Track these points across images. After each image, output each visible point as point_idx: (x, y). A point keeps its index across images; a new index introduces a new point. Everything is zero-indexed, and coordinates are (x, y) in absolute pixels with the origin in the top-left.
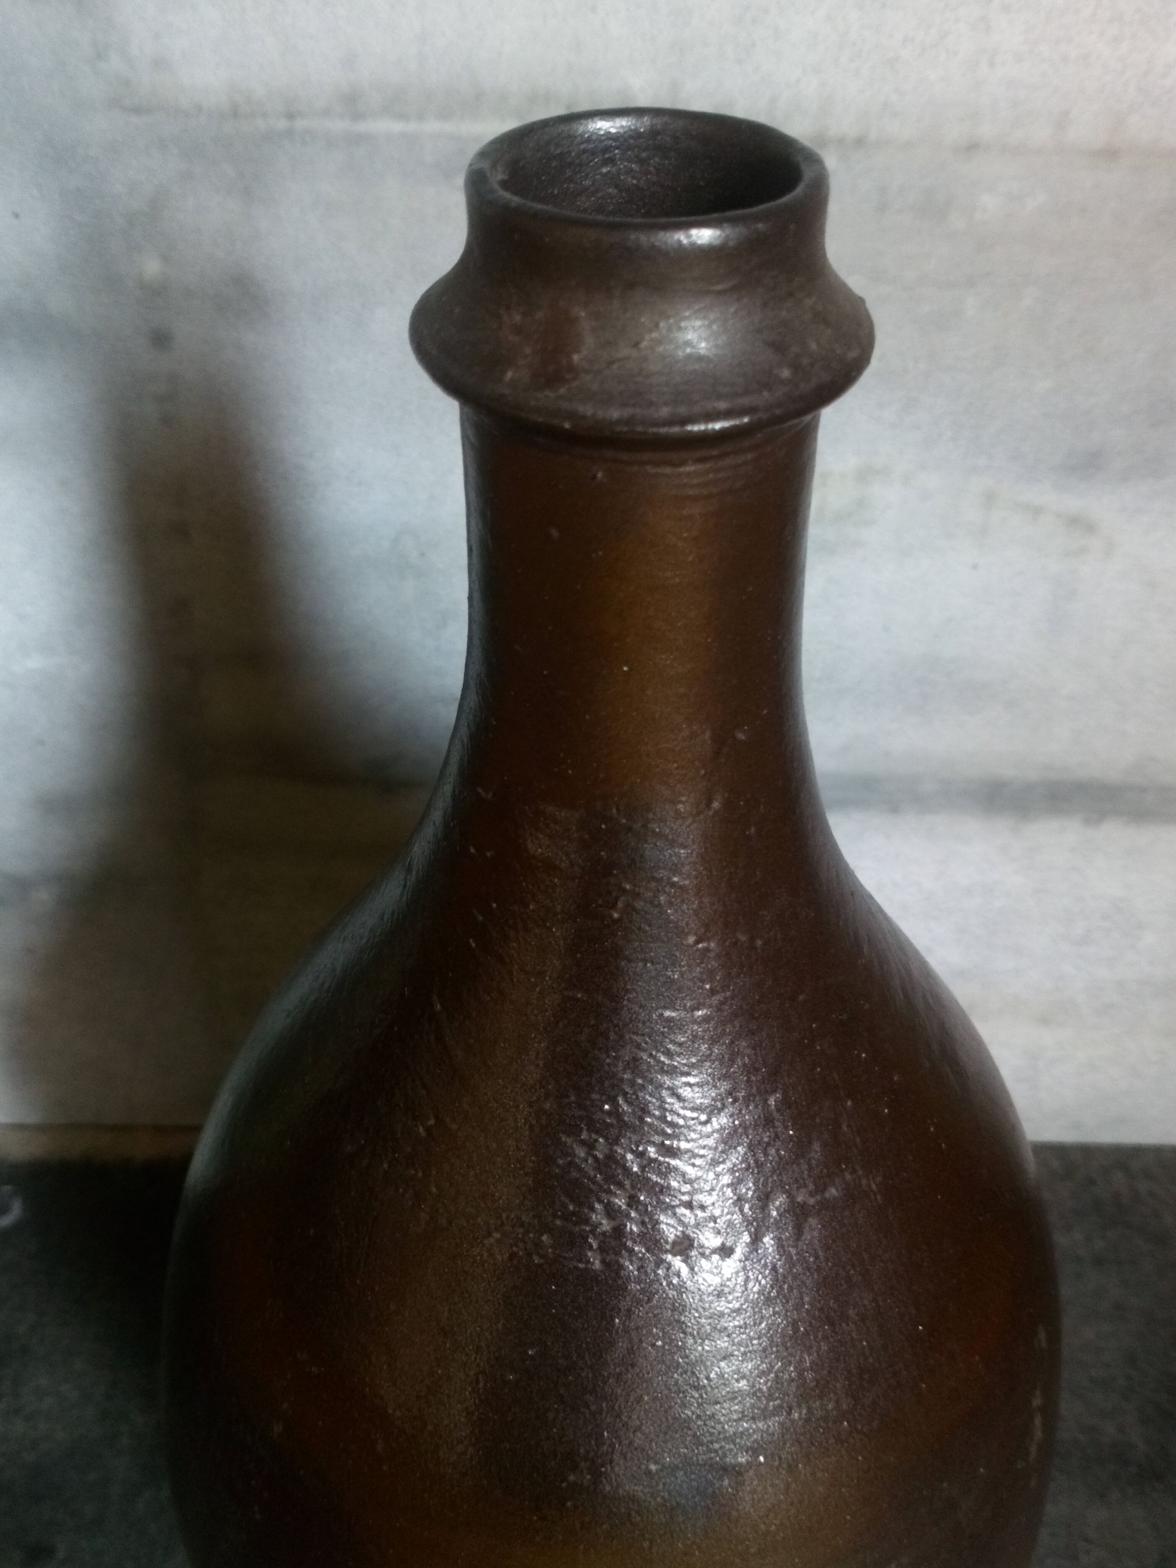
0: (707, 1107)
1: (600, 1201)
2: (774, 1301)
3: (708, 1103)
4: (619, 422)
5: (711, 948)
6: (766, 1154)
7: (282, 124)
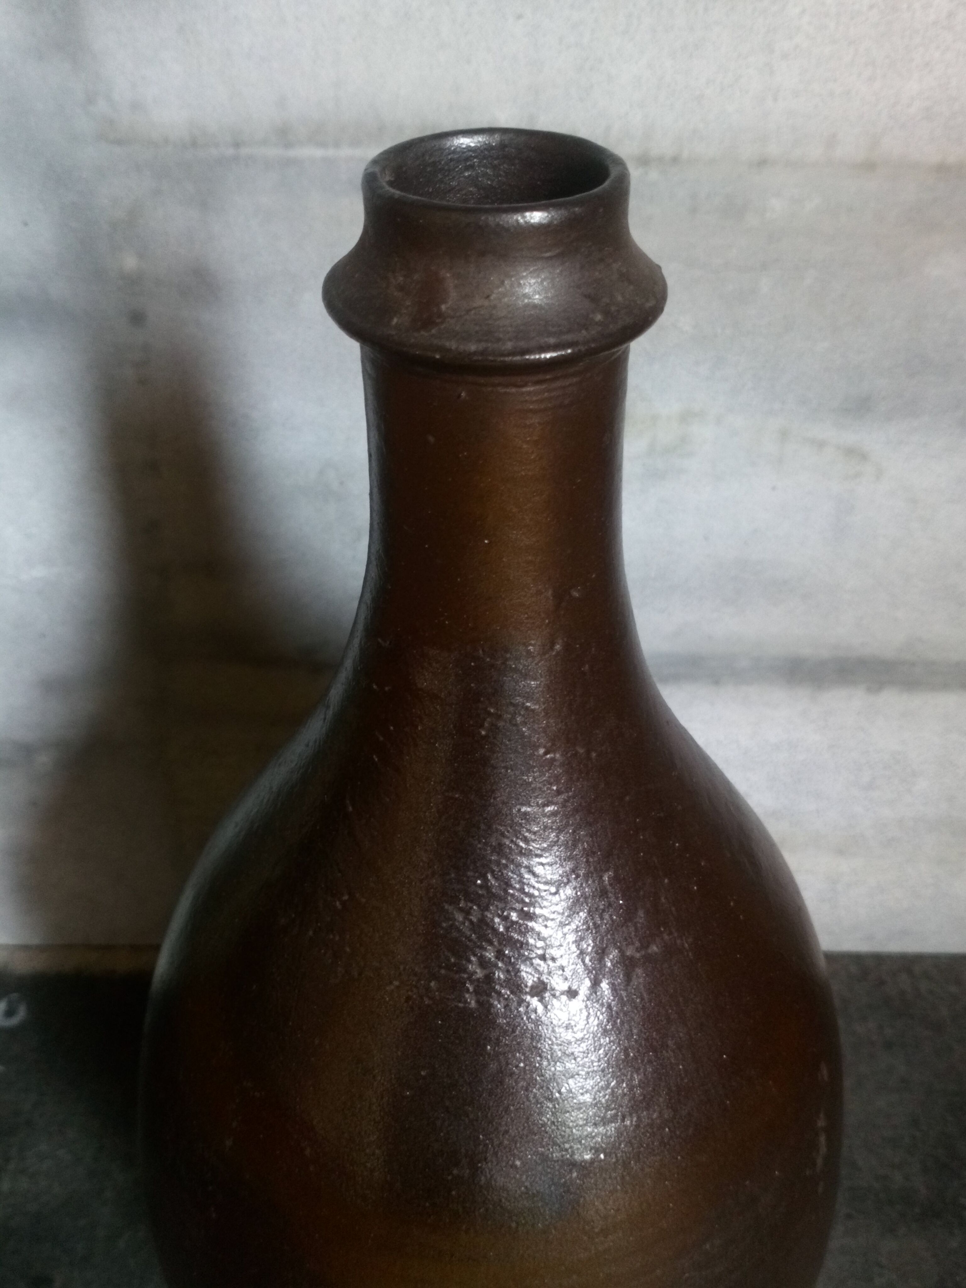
0: (555, 882)
1: (475, 955)
2: (610, 1032)
3: (556, 878)
4: (475, 353)
5: (556, 758)
6: (602, 918)
7: (230, 152)
